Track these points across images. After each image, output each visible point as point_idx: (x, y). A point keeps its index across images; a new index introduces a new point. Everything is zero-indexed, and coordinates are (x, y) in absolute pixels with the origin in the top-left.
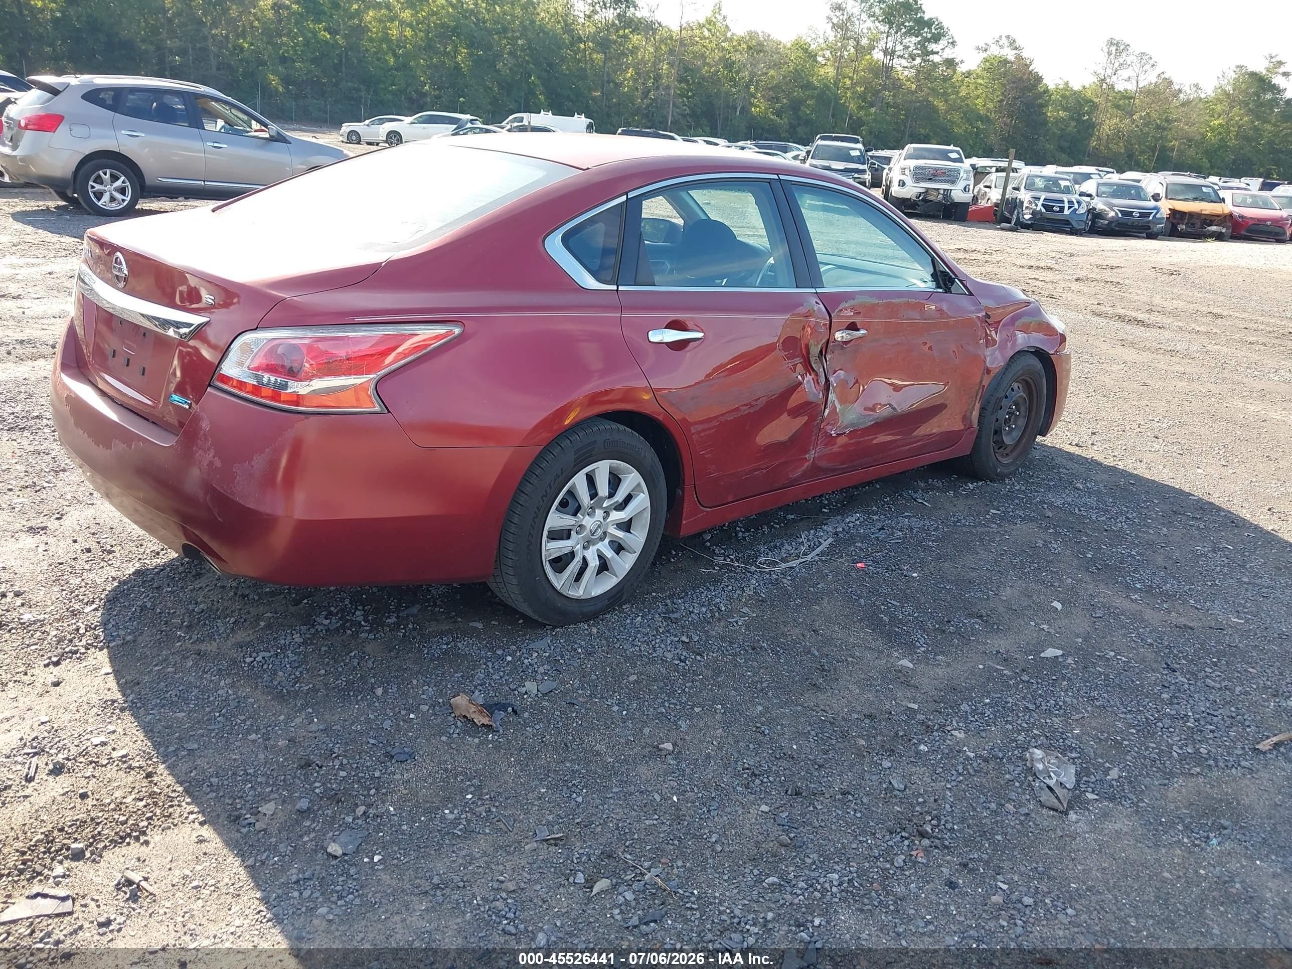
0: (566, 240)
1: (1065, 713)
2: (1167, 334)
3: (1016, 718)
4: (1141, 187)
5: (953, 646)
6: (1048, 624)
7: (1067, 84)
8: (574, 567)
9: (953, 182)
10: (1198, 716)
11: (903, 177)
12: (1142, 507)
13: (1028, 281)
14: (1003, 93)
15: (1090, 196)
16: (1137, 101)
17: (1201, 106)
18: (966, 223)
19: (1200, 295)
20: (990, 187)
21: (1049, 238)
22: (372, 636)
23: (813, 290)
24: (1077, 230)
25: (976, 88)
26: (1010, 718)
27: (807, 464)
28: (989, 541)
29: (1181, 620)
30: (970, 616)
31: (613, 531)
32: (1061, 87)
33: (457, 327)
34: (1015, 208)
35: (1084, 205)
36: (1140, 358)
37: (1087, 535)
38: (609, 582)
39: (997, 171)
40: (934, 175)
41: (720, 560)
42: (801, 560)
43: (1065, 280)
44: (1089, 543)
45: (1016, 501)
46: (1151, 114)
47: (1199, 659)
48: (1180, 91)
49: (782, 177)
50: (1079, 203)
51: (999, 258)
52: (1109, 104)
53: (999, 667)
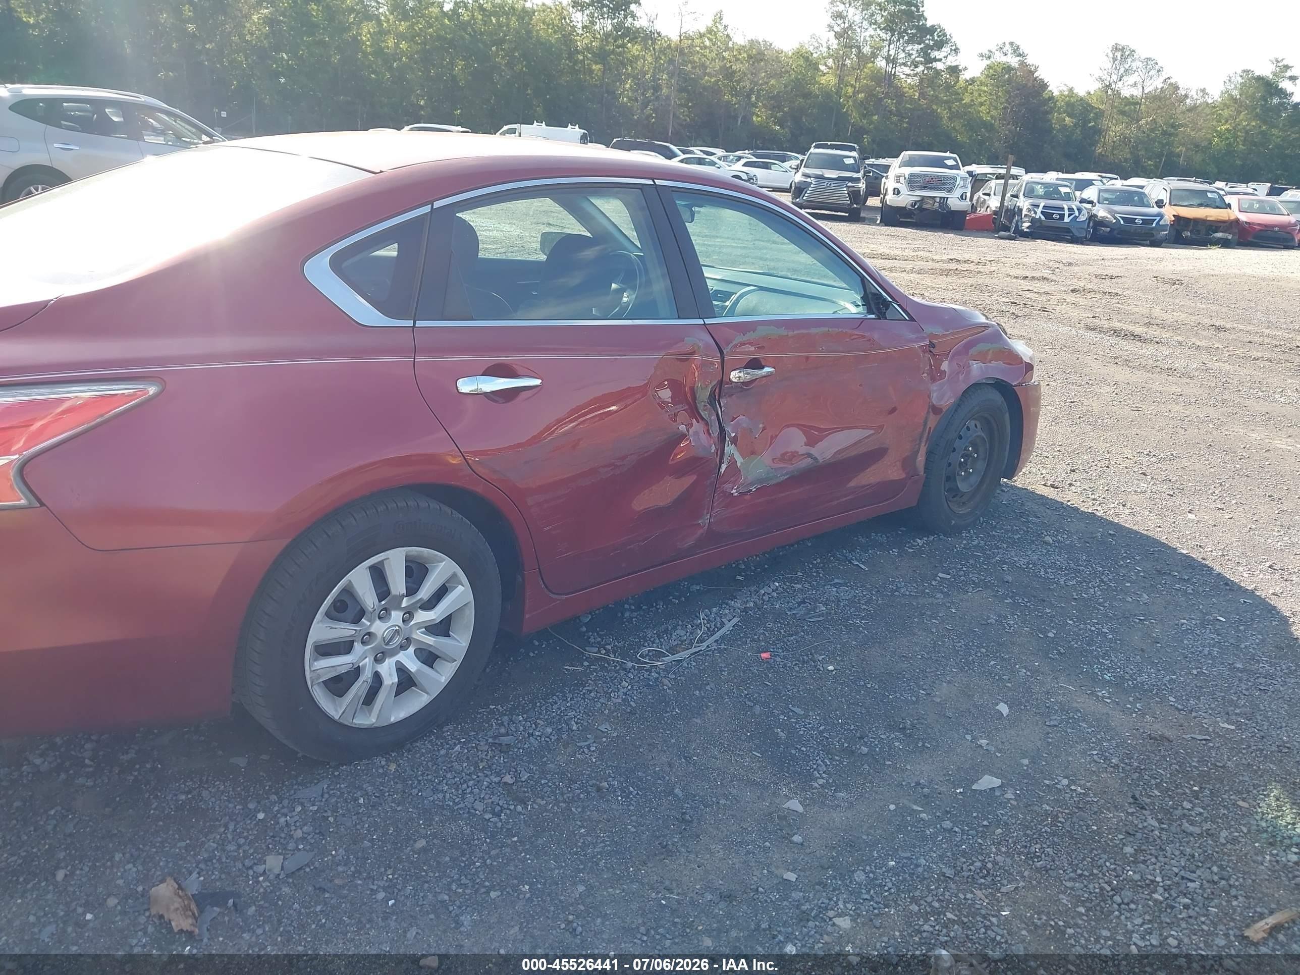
0: (336, 264)
1: (994, 882)
2: (1165, 350)
3: (926, 893)
4: (1144, 193)
5: (861, 774)
6: (988, 737)
7: (1071, 90)
8: (359, 688)
9: (950, 190)
10: (1168, 882)
11: (898, 186)
12: (1120, 566)
13: (1021, 293)
14: (1007, 100)
15: (1091, 202)
16: (1143, 107)
17: (1208, 111)
18: (963, 233)
19: (1203, 306)
20: (989, 195)
21: (1049, 247)
22: (90, 783)
23: (701, 322)
24: (1078, 238)
25: (980, 95)
26: (917, 893)
27: (700, 532)
28: (930, 616)
29: (1157, 726)
30: (891, 728)
31: (420, 636)
32: (1066, 93)
33: (152, 385)
34: (1014, 216)
35: (1084, 212)
36: (1134, 379)
37: (1052, 606)
38: (417, 702)
39: (997, 178)
40: (930, 183)
41: (592, 652)
42: (694, 650)
43: (1060, 291)
44: (1053, 616)
45: (971, 561)
46: (1157, 120)
47: (1176, 788)
48: (1186, 96)
49: (658, 182)
50: (1079, 210)
51: (993, 269)
52: (1115, 110)
53: (915, 807)
